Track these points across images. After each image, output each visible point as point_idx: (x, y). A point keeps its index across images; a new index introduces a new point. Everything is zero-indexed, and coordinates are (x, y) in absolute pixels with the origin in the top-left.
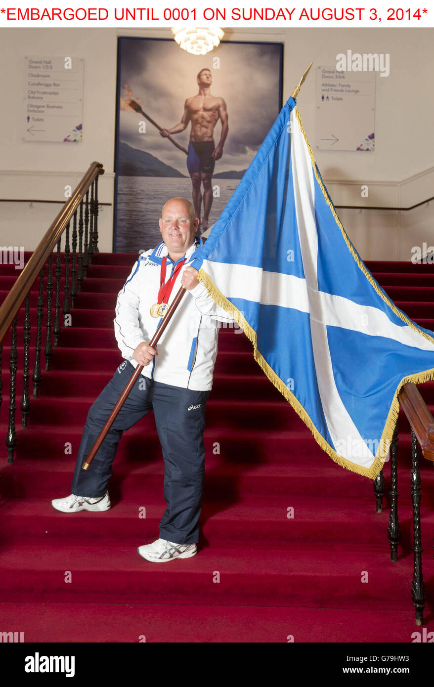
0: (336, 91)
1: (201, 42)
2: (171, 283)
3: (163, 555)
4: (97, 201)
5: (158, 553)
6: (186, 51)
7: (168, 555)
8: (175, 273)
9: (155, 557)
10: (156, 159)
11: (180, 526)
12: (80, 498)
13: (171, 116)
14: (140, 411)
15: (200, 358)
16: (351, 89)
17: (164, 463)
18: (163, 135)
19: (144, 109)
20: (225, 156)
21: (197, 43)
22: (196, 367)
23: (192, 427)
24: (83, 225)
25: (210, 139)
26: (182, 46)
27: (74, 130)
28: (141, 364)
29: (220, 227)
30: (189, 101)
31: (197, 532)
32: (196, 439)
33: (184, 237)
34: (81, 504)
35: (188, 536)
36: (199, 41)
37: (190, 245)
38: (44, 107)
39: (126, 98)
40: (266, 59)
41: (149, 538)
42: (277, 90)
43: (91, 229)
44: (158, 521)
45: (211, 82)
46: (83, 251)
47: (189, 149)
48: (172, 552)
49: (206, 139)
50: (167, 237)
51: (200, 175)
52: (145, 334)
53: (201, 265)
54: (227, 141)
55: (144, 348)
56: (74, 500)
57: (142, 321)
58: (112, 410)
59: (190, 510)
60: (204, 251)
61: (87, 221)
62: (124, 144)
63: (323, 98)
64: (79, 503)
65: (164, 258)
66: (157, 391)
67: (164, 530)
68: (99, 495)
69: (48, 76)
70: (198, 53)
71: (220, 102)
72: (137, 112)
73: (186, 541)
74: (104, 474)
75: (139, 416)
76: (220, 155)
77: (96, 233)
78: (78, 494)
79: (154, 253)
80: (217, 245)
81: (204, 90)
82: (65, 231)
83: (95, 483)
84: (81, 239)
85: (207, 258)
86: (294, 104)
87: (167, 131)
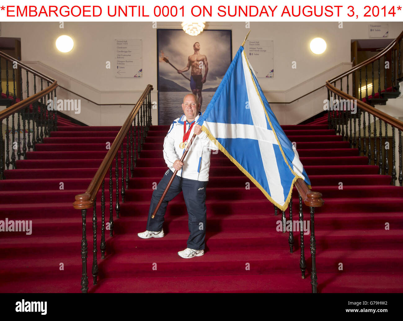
0: (256, 51)
1: (195, 30)
2: (188, 133)
3: (189, 255)
4: (150, 102)
5: (187, 254)
6: (188, 34)
7: (191, 255)
8: (190, 128)
9: (186, 256)
10: (176, 84)
11: (196, 242)
12: (150, 232)
13: (182, 64)
14: (176, 192)
15: (203, 166)
16: (262, 50)
17: (188, 214)
18: (179, 73)
19: (170, 61)
20: (207, 81)
21: (193, 30)
22: (202, 170)
23: (200, 198)
24: (145, 112)
25: (200, 74)
26: (186, 32)
27: (139, 72)
28: (177, 169)
29: (211, 106)
30: (190, 57)
31: (204, 245)
32: (202, 203)
33: (194, 112)
34: (151, 235)
35: (200, 246)
36: (194, 29)
37: (196, 115)
38: (124, 62)
39: (162, 56)
40: (224, 37)
41: (183, 248)
42: (230, 51)
43: (148, 115)
44: (186, 240)
45: (200, 48)
46: (145, 125)
47: (191, 78)
48: (193, 253)
49: (198, 74)
50: (186, 112)
51: (196, 90)
52: (178, 156)
53: (203, 123)
54: (208, 75)
55: (178, 162)
56: (148, 233)
57: (176, 150)
58: (164, 192)
59: (201, 235)
60: (204, 117)
61: (146, 111)
62: (161, 77)
63: (250, 54)
64: (150, 234)
65: (185, 122)
66: (184, 182)
67: (189, 244)
68: (159, 230)
69: (126, 48)
70: (194, 35)
71: (204, 57)
72: (167, 62)
73: (199, 249)
74: (161, 221)
75: (176, 194)
76: (205, 81)
77: (151, 117)
78: (149, 230)
79: (180, 120)
80: (210, 114)
81: (197, 52)
82: (137, 115)
83: (157, 225)
84: (144, 119)
85: (205, 120)
86: (243, 49)
87: (181, 71)
